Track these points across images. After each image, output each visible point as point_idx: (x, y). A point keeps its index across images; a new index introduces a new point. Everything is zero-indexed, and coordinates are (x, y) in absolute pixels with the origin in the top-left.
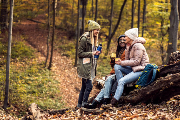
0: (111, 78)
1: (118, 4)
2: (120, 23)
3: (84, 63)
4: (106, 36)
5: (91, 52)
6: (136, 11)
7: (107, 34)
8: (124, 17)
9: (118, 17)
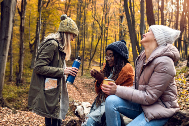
0: (94, 119)
1: (94, 45)
2: (95, 54)
3: (46, 89)
4: (88, 59)
5: (61, 69)
6: (102, 48)
7: (89, 58)
8: (97, 51)
9: (94, 51)
